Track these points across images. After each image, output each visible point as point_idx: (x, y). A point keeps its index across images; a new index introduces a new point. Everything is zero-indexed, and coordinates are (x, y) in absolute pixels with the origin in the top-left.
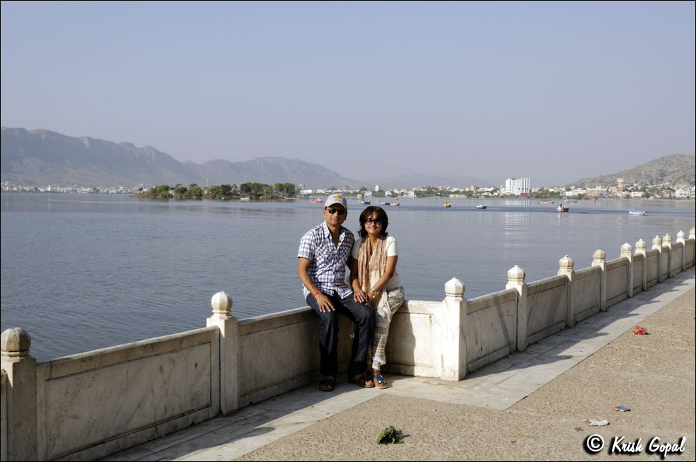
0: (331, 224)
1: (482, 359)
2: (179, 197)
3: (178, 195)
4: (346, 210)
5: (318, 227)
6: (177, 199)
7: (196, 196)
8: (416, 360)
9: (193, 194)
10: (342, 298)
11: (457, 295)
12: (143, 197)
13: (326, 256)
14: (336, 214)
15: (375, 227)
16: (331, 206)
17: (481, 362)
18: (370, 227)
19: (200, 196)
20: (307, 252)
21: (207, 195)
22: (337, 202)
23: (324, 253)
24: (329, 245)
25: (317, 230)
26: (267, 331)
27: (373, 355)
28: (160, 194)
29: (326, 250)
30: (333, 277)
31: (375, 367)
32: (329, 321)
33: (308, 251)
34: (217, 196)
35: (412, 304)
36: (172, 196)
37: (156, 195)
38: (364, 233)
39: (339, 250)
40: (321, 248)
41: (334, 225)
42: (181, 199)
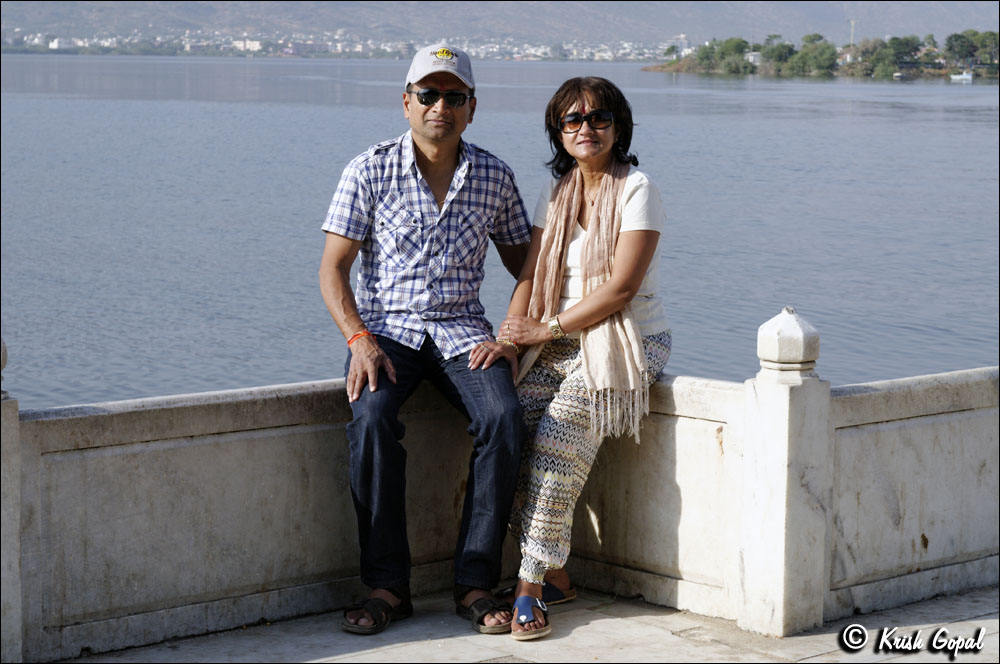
0: (424, 136)
1: (929, 574)
2: (772, 72)
3: (772, 66)
4: (472, 91)
5: (385, 143)
6: (767, 77)
7: (820, 67)
8: (685, 564)
9: (810, 62)
10: (447, 356)
11: (785, 364)
12: (678, 71)
13: (404, 231)
14: (439, 105)
15: (594, 140)
16: (423, 82)
17: (923, 584)
18: (576, 142)
19: (829, 69)
20: (340, 218)
21: (851, 66)
22: (441, 68)
23: (397, 221)
24: (415, 197)
25: (382, 152)
26: (153, 446)
27: (520, 536)
28: (723, 63)
29: (404, 213)
30: (425, 297)
31: (526, 574)
32: (364, 424)
33: (347, 213)
34: (879, 69)
35: (684, 389)
36: (753, 70)
37: (711, 67)
38: (563, 164)
39: (449, 214)
40: (387, 207)
41: (435, 141)
42: (779, 75)
